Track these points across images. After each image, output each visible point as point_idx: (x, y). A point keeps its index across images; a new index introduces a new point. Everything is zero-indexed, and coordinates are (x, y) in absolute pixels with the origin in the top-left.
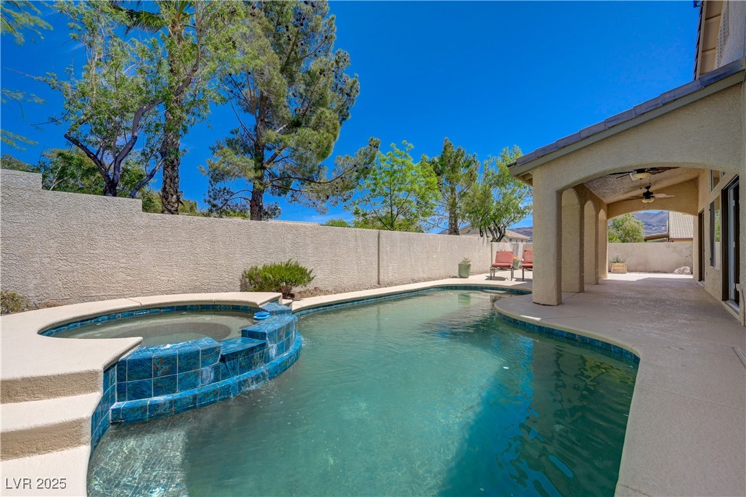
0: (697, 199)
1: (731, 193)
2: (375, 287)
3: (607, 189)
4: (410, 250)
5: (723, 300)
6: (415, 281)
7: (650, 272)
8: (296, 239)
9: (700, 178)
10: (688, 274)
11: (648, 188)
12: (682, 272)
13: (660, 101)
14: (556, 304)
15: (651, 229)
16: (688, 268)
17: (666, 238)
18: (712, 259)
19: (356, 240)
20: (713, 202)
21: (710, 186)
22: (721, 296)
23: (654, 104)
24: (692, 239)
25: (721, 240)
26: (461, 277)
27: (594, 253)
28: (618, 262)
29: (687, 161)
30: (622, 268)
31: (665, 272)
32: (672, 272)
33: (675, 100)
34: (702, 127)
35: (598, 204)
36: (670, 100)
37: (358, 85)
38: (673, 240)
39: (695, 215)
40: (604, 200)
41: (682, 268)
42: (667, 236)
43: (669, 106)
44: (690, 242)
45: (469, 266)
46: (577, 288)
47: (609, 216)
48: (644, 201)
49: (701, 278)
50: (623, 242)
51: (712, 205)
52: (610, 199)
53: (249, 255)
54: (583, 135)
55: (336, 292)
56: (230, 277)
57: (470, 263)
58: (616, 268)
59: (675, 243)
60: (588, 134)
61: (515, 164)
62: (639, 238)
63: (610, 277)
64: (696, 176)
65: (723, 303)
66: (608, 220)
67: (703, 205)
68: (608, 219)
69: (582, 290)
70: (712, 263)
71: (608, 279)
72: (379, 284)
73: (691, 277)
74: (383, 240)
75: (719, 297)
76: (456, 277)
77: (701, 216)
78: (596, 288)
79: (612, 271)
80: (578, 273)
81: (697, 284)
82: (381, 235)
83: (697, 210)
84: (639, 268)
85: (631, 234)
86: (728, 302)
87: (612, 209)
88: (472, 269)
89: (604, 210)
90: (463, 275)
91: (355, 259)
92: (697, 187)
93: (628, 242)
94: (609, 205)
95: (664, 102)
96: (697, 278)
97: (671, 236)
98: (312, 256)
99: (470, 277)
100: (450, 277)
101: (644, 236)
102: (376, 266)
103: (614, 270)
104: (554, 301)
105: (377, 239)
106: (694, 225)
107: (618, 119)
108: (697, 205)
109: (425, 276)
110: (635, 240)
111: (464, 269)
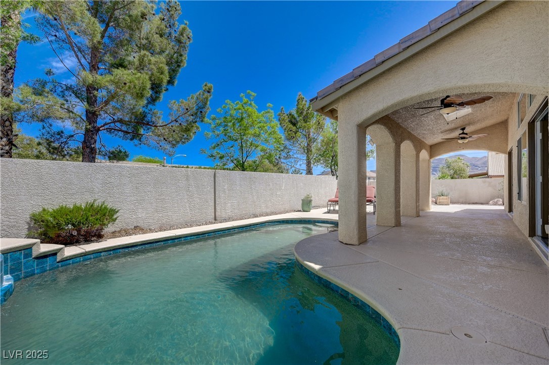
0: (507, 140)
1: (538, 125)
2: (211, 223)
3: (425, 130)
4: (251, 188)
5: (529, 236)
6: (256, 216)
7: (469, 204)
8: (109, 179)
9: (510, 121)
10: (500, 205)
11: (463, 129)
12: (496, 204)
13: (456, 12)
14: (357, 243)
15: (477, 169)
16: (501, 200)
17: (485, 175)
18: (519, 194)
19: (187, 179)
20: (520, 138)
21: (517, 124)
22: (528, 232)
23: (450, 15)
24: (503, 176)
25: (528, 176)
26: (304, 211)
27: (415, 189)
28: (442, 195)
29: (488, 82)
30: (446, 201)
31: (482, 204)
32: (487, 203)
33: (474, 8)
34: (505, 40)
35: (419, 145)
36: (468, 8)
37: (189, 32)
38: (491, 177)
39: (505, 153)
40: (426, 142)
41: (496, 200)
42: (486, 174)
43: (466, 16)
44: (502, 178)
45: (310, 201)
46: (392, 222)
47: (431, 156)
48: (460, 141)
49: (510, 210)
50: (452, 178)
51: (519, 141)
52: (431, 140)
53: (41, 196)
54: (378, 60)
55: (161, 229)
56: (12, 221)
57: (312, 199)
58: (441, 201)
59: (493, 179)
60: (382, 59)
61: (316, 98)
62: (464, 175)
63: (433, 208)
64: (506, 118)
65: (530, 239)
66: (432, 160)
67: (512, 144)
68: (431, 158)
69: (398, 224)
70: (520, 198)
71: (431, 211)
72: (215, 220)
73: (502, 208)
74: (219, 179)
75: (526, 232)
76: (300, 211)
77: (510, 154)
78: (416, 221)
79: (438, 203)
80: (394, 209)
81: (507, 215)
82: (217, 175)
83: (507, 149)
84: (461, 200)
85: (458, 173)
86: (534, 238)
87: (434, 150)
88: (313, 204)
89: (426, 150)
90: (306, 209)
91: (186, 197)
92: (507, 129)
93: (456, 178)
94: (432, 147)
95: (461, 12)
96: (507, 210)
97: (490, 174)
98: (131, 196)
99: (311, 211)
100: (295, 211)
101: (468, 174)
102: (212, 204)
103: (440, 202)
104: (355, 241)
105: (213, 179)
106: (505, 162)
107: (413, 38)
108: (507, 145)
109: (268, 211)
110: (461, 177)
111: (307, 204)
